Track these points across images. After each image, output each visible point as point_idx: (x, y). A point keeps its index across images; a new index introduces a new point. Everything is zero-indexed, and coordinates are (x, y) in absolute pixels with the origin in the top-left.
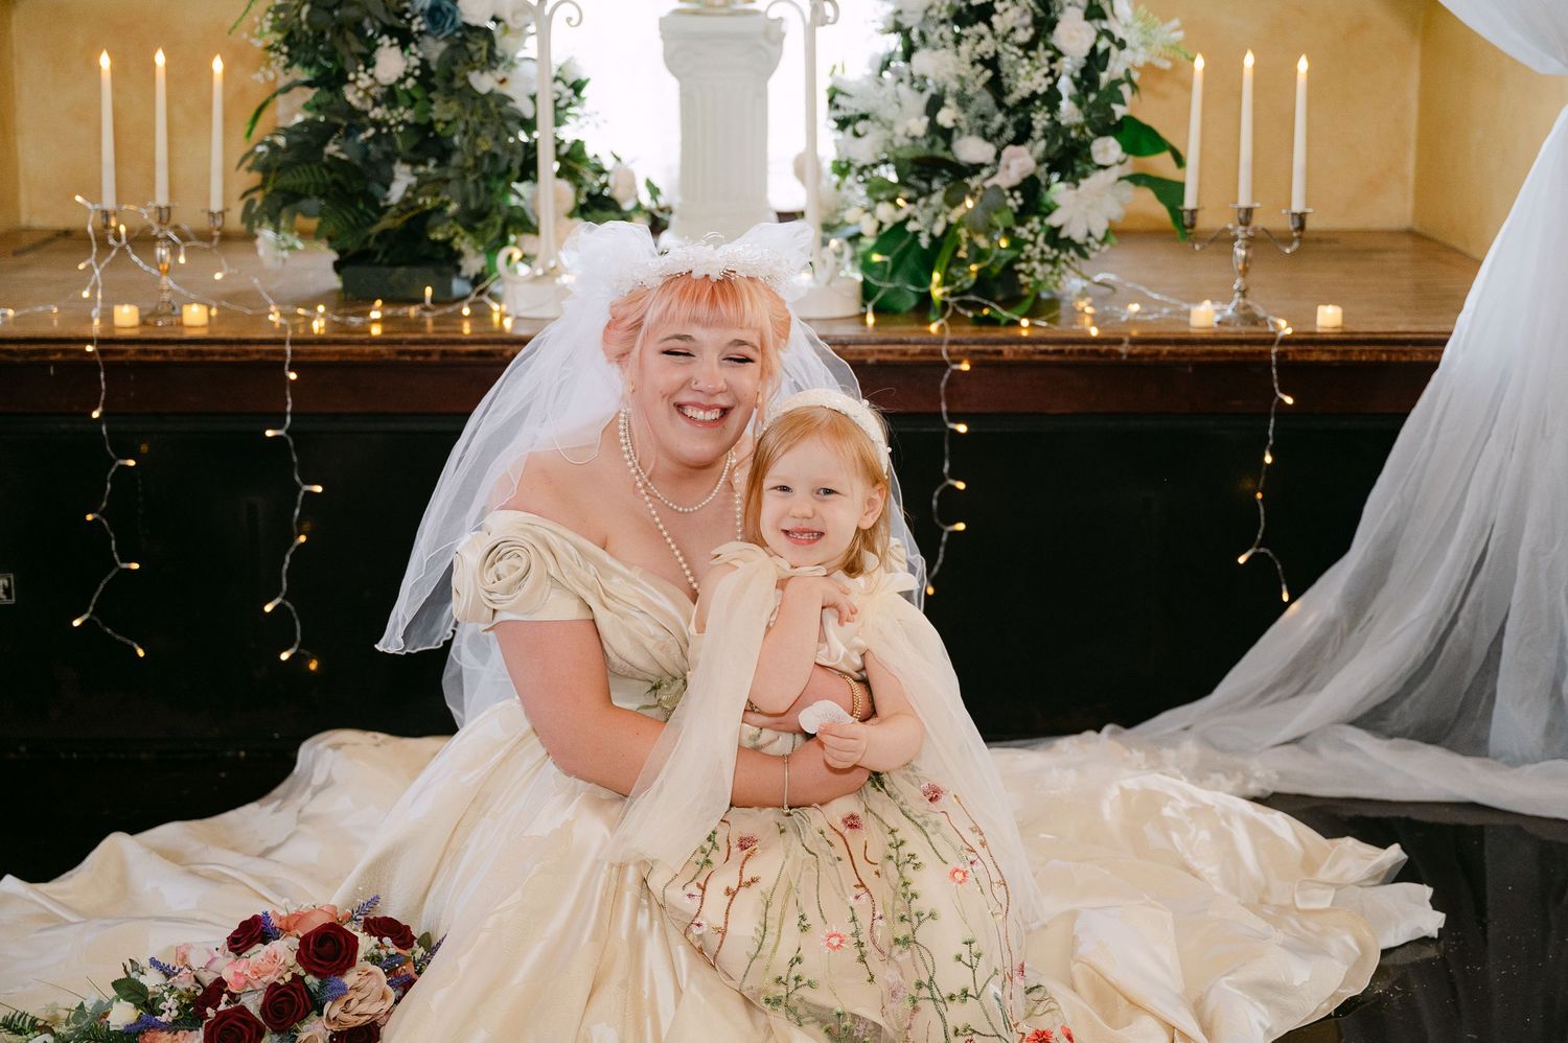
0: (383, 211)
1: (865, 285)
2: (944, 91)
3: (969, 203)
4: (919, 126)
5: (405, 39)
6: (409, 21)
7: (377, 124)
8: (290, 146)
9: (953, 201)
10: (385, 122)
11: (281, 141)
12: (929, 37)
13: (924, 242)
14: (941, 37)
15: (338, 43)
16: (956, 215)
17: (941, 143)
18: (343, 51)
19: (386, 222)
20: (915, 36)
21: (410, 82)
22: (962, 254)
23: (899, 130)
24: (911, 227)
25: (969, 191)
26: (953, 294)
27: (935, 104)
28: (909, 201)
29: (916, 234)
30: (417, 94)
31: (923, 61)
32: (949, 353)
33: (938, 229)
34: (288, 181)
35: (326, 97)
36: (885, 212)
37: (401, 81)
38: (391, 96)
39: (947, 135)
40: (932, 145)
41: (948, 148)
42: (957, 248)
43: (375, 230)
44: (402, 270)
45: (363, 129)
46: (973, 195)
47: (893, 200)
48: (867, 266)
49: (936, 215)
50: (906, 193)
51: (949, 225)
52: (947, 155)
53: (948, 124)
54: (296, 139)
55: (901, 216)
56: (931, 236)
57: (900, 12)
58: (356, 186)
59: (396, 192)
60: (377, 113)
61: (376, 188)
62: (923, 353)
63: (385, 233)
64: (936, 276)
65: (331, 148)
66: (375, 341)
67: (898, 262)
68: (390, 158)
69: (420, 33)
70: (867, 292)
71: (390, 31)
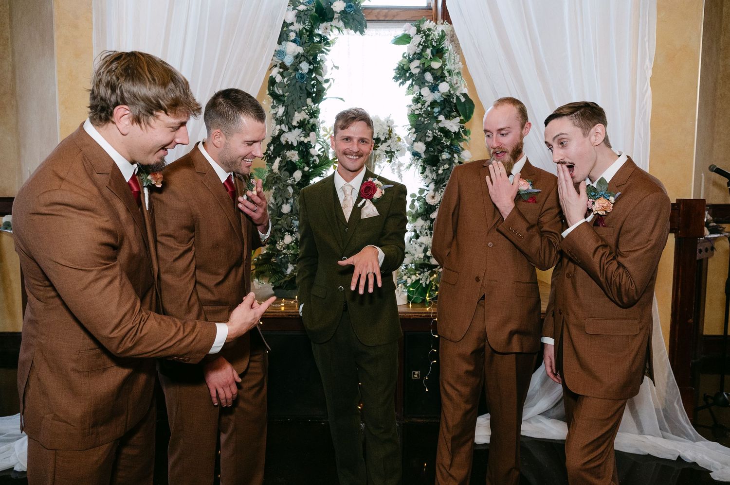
0: (285, 276)
1: (408, 295)
2: (427, 247)
3: (435, 276)
4: (422, 256)
5: (292, 233)
6: (293, 229)
7: (285, 254)
8: (263, 259)
9: (431, 275)
10: (287, 254)
11: (260, 257)
12: (422, 233)
13: (424, 285)
14: (426, 233)
15: (275, 234)
16: (432, 278)
17: (427, 260)
18: (276, 236)
19: (286, 279)
20: (418, 232)
21: (293, 244)
22: (433, 288)
23: (416, 256)
24: (421, 282)
25: (435, 272)
26: (432, 299)
27: (425, 250)
28: (419, 274)
29: (422, 284)
30: (295, 247)
31: (422, 239)
32: (433, 316)
33: (428, 282)
34: (261, 269)
35: (272, 247)
36: (414, 278)
37: (291, 243)
38: (288, 247)
39: (429, 258)
40: (424, 260)
41: (429, 261)
42: (432, 287)
43: (283, 281)
44: (290, 291)
45: (281, 255)
46: (436, 274)
47: (415, 274)
48: (409, 291)
49: (427, 279)
50: (418, 272)
51: (430, 281)
52: (429, 263)
53: (429, 255)
54: (264, 257)
55: (418, 278)
56: (426, 284)
57: (415, 227)
58: (279, 270)
59: (289, 271)
60: (284, 251)
61: (284, 270)
62: (426, 316)
63: (285, 282)
64: (427, 295)
65: (273, 260)
66: (282, 312)
67: (417, 290)
68: (287, 262)
69: (295, 231)
70: (409, 298)
71: (288, 231)
